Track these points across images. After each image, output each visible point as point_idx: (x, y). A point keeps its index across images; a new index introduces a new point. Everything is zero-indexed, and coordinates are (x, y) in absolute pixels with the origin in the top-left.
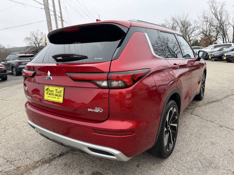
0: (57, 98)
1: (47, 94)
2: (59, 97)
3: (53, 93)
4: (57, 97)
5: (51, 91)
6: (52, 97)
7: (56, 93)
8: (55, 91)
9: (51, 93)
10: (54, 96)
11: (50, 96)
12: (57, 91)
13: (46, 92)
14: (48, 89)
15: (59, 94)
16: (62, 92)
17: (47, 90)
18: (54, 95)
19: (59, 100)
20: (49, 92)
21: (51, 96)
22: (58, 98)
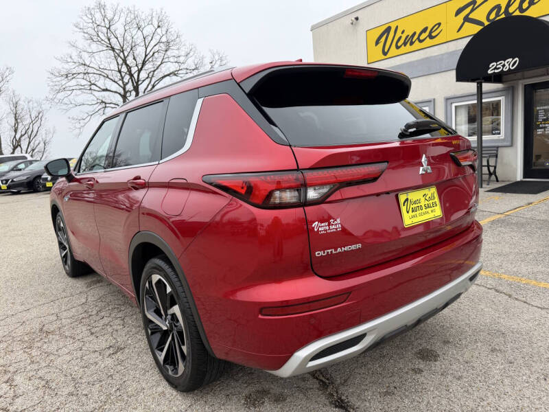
0: (430, 212)
1: (408, 212)
2: (433, 208)
3: (419, 205)
4: (429, 210)
5: (415, 203)
6: (421, 215)
7: (427, 202)
8: (423, 200)
9: (417, 205)
10: (424, 210)
11: (414, 213)
12: (427, 198)
13: (404, 209)
14: (407, 200)
15: (431, 202)
16: (436, 195)
17: (406, 204)
18: (424, 208)
19: (434, 213)
20: (411, 206)
21: (418, 212)
22: (432, 211)
